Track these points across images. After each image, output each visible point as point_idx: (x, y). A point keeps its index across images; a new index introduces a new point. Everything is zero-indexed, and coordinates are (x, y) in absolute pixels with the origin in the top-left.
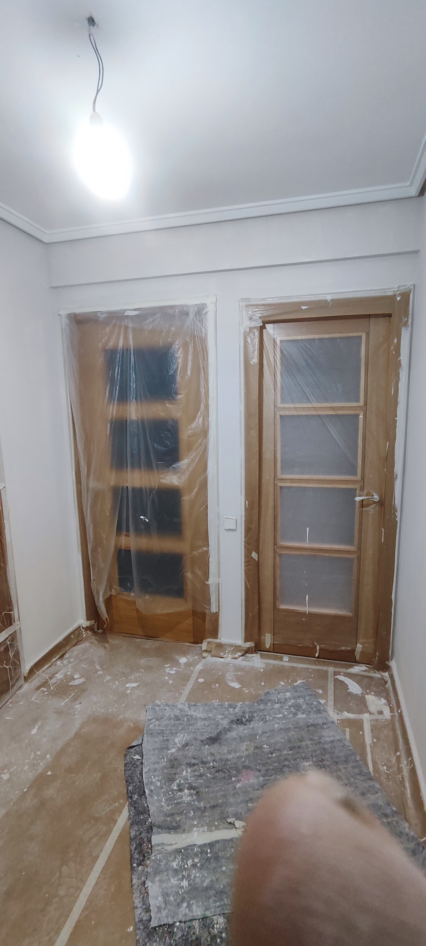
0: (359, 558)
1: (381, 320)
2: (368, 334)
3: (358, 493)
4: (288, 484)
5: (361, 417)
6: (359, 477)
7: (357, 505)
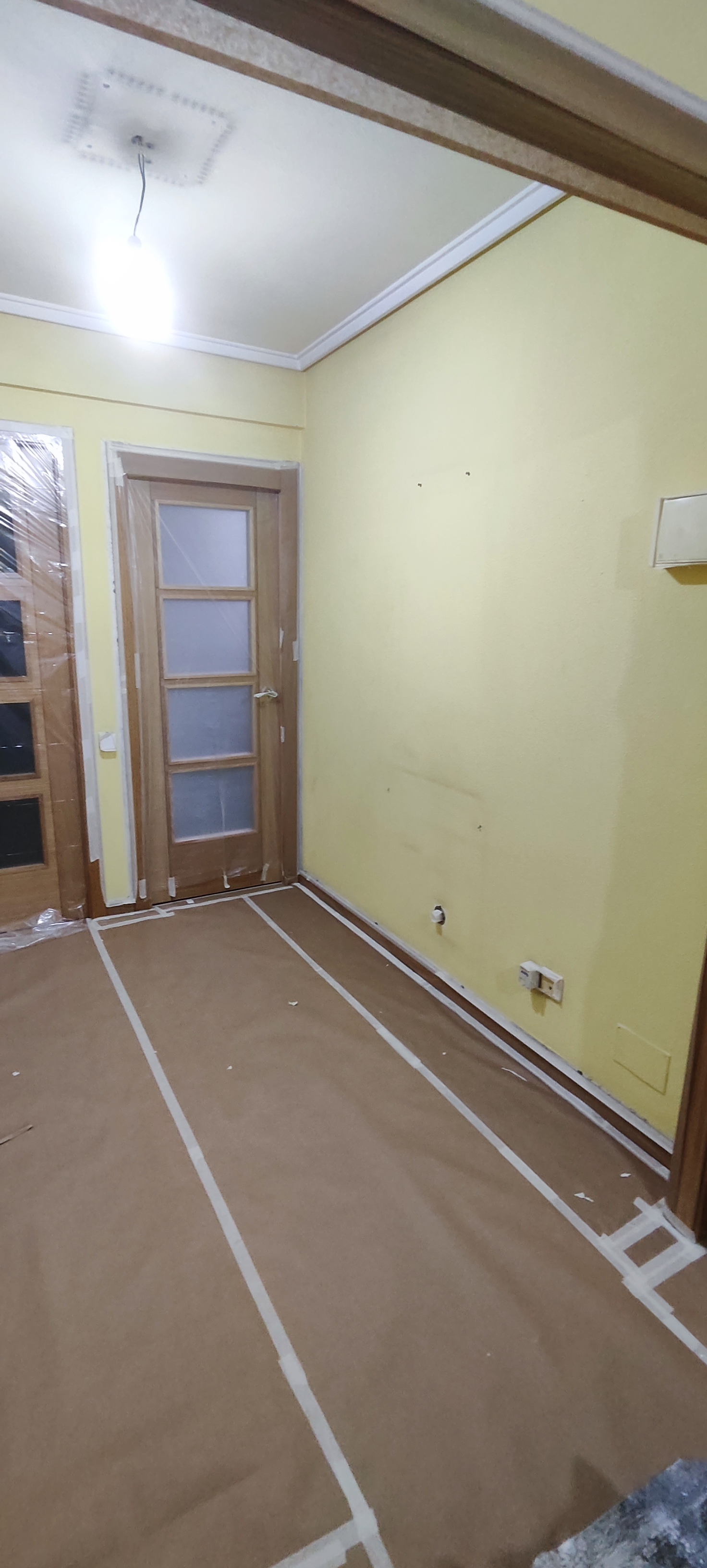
0: (259, 765)
1: (267, 495)
2: (255, 509)
3: (254, 689)
4: (177, 686)
5: (253, 603)
6: (254, 672)
7: (254, 703)
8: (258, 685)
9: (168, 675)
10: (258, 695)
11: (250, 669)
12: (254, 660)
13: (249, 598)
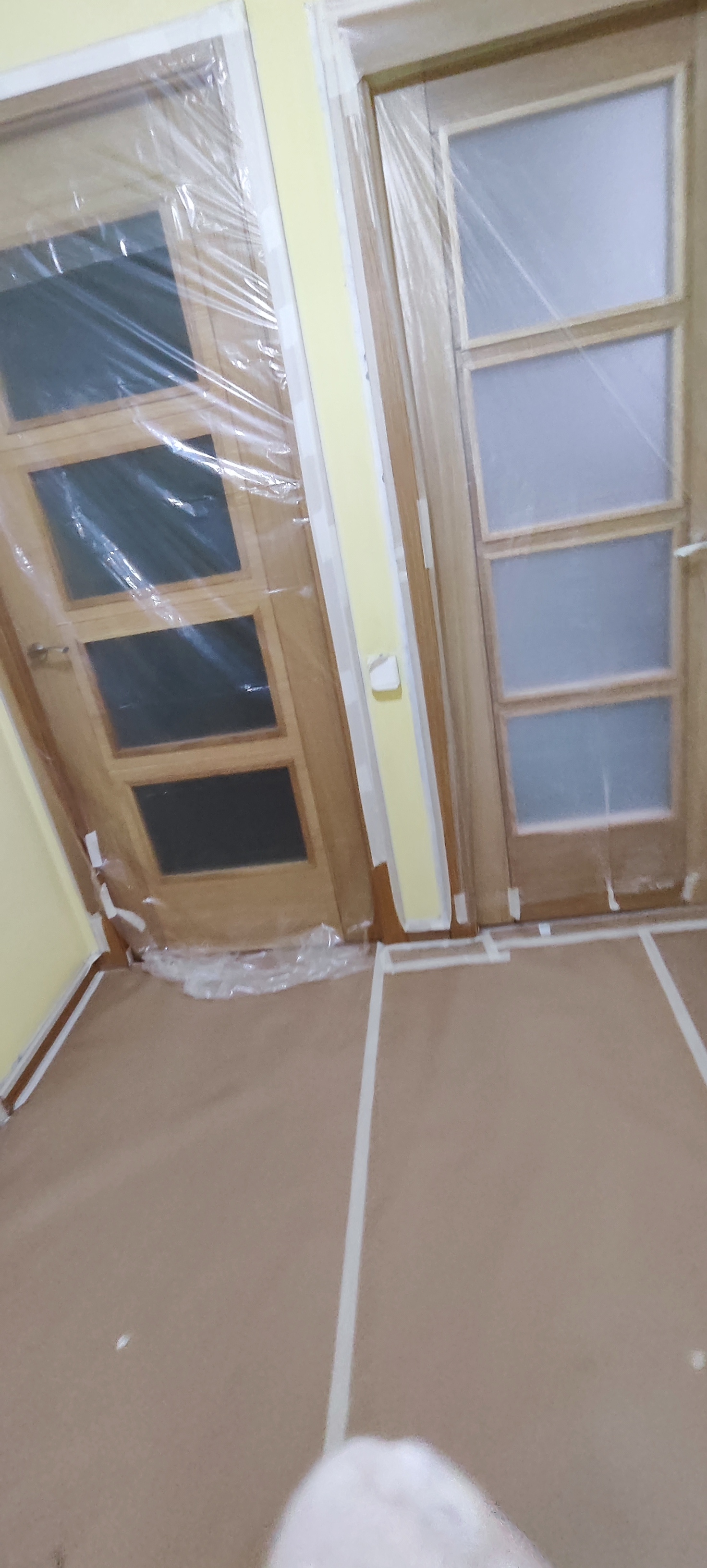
3: (675, 539)
4: (508, 553)
5: (679, 334)
6: (677, 497)
7: (675, 570)
8: (687, 527)
9: (489, 533)
10: (683, 552)
11: (668, 492)
12: (678, 472)
13: (668, 323)
